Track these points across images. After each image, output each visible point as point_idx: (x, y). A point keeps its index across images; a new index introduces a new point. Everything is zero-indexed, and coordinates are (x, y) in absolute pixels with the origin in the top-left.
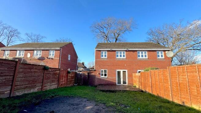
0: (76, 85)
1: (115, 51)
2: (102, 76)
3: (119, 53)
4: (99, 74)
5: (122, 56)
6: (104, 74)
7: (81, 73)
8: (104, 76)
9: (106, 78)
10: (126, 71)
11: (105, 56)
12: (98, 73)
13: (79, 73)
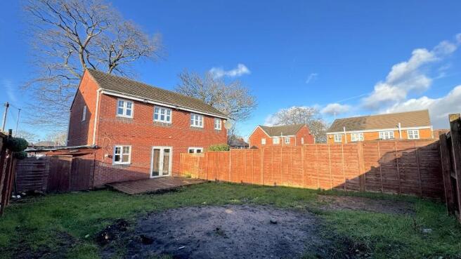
0: (19, 196)
1: (153, 105)
2: (117, 163)
3: (160, 111)
4: (109, 156)
5: (165, 118)
6: (121, 157)
7: (39, 156)
8: (121, 160)
9: (126, 165)
10: (171, 148)
11: (129, 112)
12: (106, 155)
13: (35, 158)
